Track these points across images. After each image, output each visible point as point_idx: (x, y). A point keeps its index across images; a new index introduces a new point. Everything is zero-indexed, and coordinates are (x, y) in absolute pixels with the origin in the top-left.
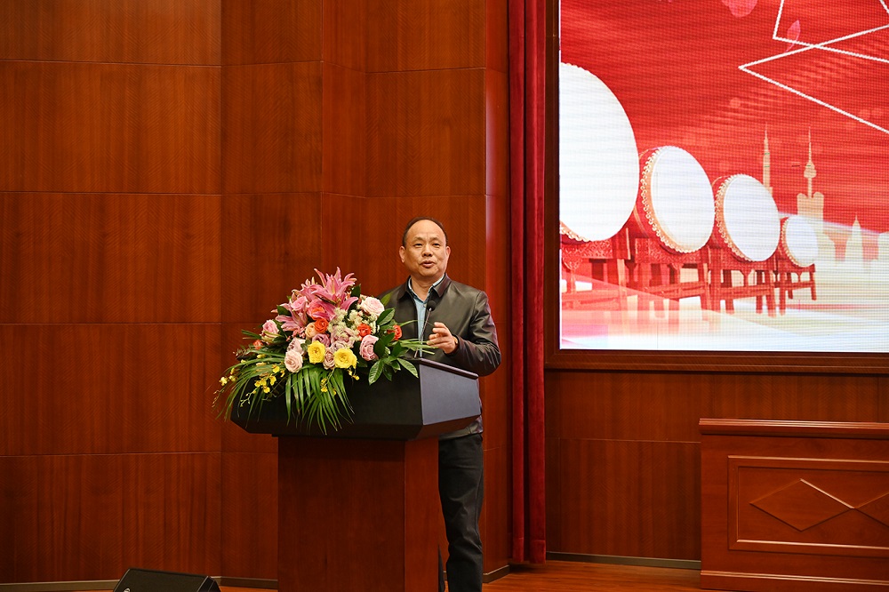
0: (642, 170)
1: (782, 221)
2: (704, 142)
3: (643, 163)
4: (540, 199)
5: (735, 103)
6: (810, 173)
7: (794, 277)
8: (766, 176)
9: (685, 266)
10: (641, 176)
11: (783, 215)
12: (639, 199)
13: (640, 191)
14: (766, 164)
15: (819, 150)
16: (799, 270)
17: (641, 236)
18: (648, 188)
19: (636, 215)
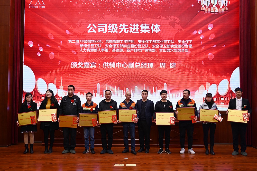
0: (36, 82)
1: (57, 90)
2: (46, 78)
3: (36, 81)
4: (18, 86)
5: (51, 72)
6: (61, 83)
7: (59, 98)
8: (55, 83)
9: (43, 97)
10: (36, 83)
11: (57, 89)
12: (35, 86)
13: (36, 85)
14: (55, 81)
15: (63, 80)
16: (60, 97)
17: (36, 92)
18: (37, 85)
19: (35, 89)
